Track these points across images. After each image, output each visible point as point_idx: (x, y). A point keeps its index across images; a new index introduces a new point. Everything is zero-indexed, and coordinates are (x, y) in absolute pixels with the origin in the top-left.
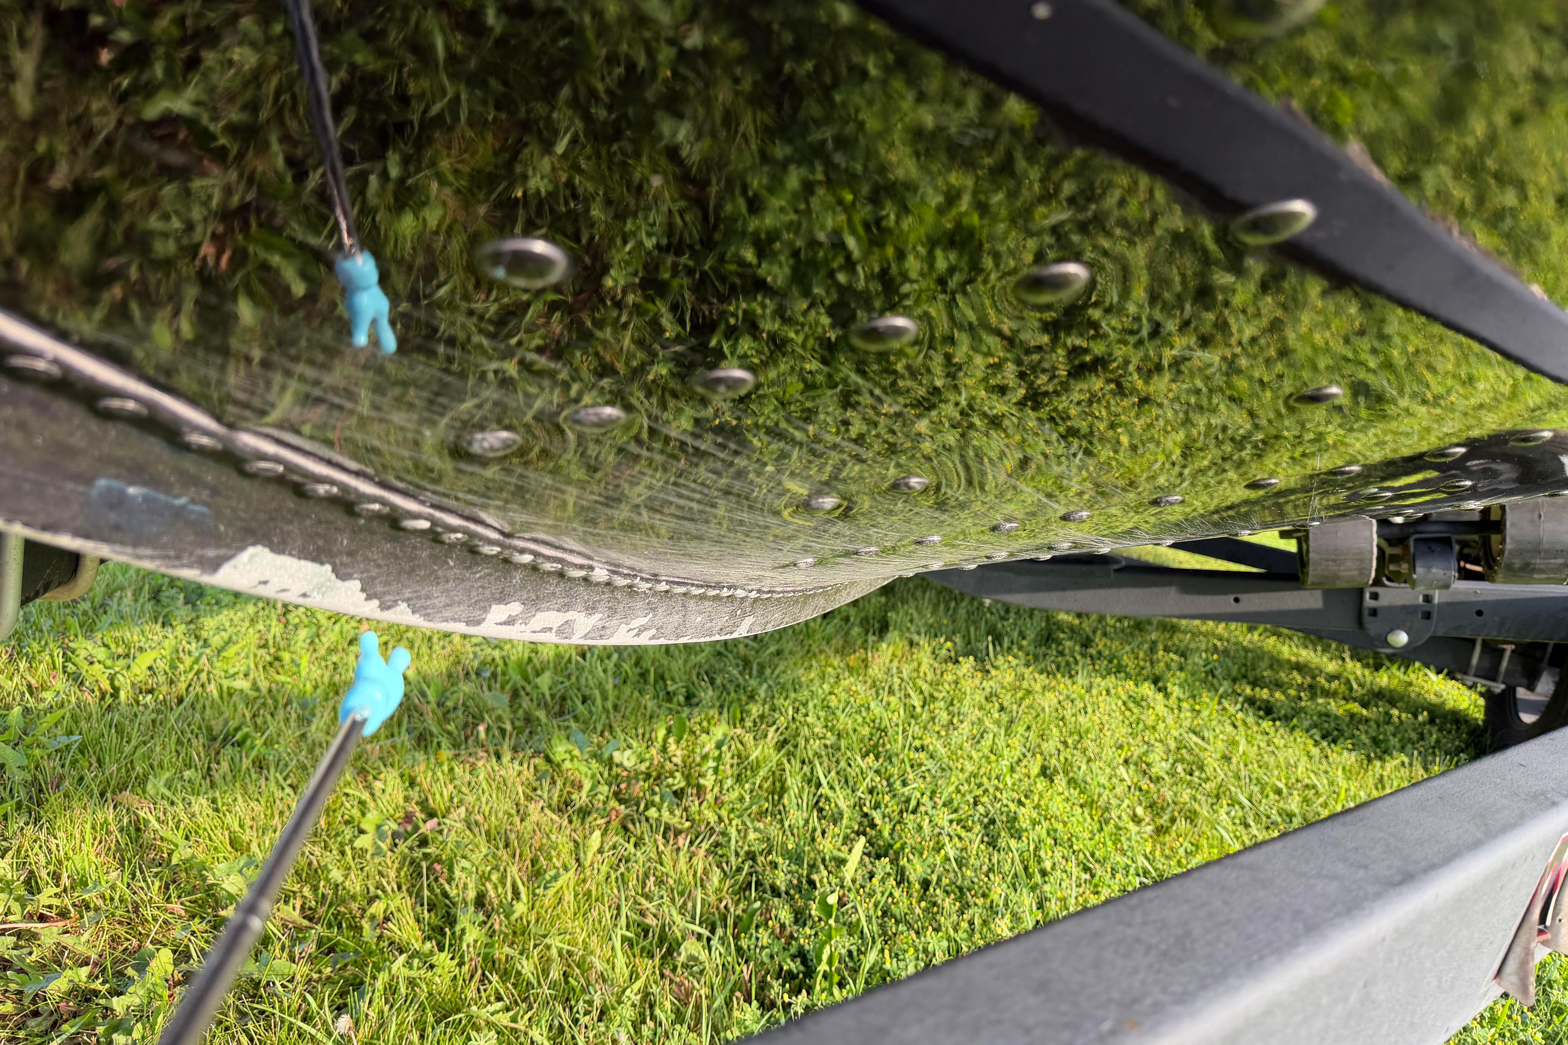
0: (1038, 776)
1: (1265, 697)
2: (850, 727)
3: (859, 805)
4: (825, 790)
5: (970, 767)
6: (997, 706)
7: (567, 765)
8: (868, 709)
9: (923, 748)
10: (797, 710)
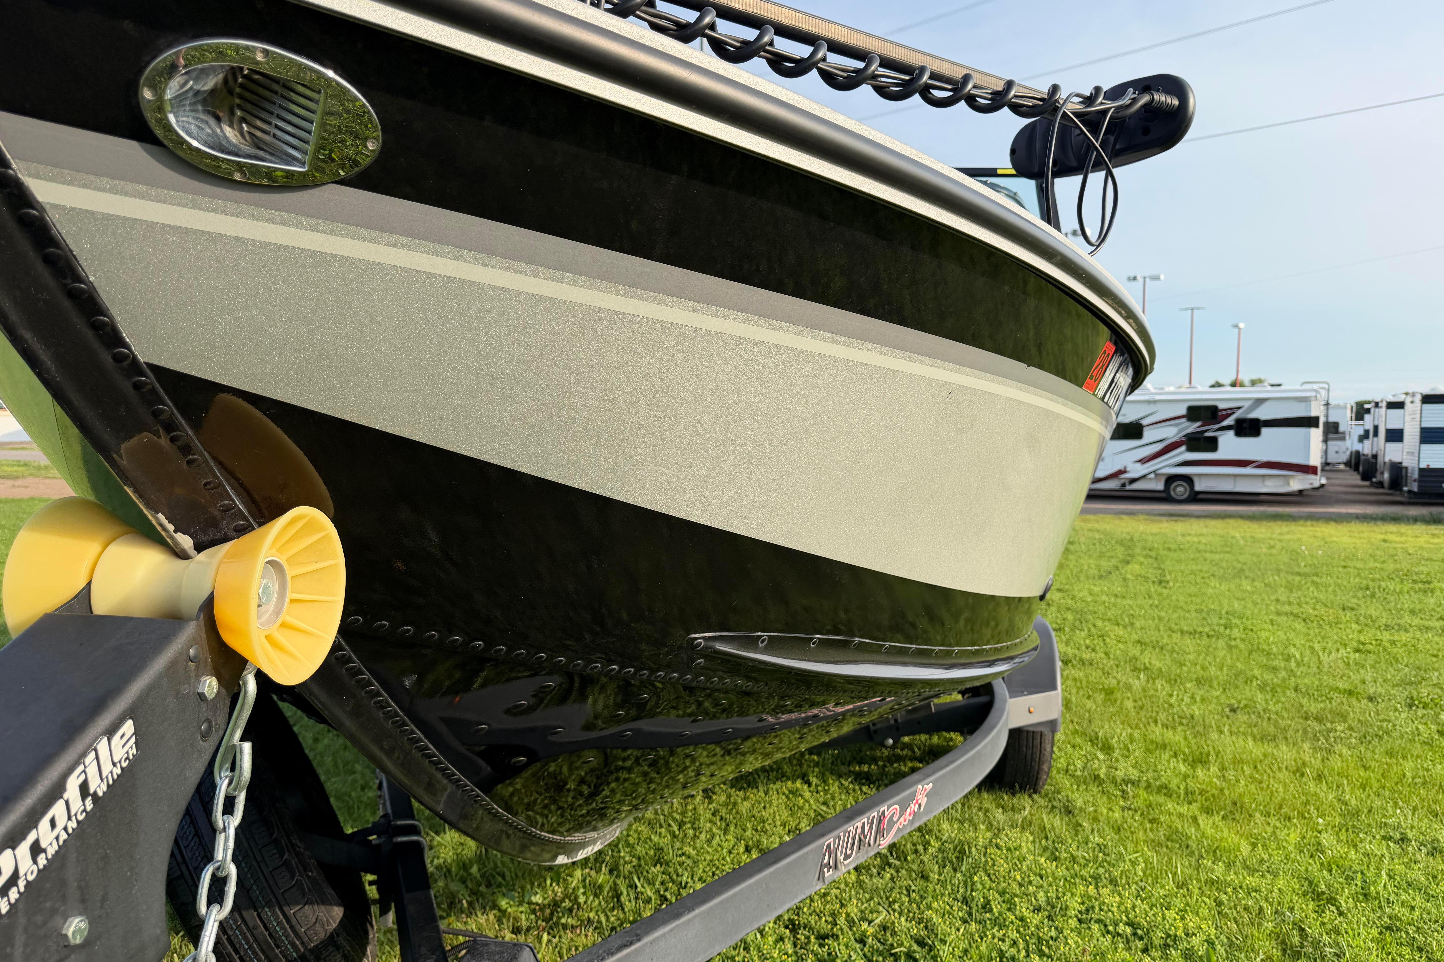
0: (744, 853)
1: (866, 770)
2: (644, 852)
3: (658, 891)
4: (640, 889)
5: (708, 858)
6: (719, 818)
7: (509, 910)
8: (651, 840)
9: (683, 854)
10: (613, 851)
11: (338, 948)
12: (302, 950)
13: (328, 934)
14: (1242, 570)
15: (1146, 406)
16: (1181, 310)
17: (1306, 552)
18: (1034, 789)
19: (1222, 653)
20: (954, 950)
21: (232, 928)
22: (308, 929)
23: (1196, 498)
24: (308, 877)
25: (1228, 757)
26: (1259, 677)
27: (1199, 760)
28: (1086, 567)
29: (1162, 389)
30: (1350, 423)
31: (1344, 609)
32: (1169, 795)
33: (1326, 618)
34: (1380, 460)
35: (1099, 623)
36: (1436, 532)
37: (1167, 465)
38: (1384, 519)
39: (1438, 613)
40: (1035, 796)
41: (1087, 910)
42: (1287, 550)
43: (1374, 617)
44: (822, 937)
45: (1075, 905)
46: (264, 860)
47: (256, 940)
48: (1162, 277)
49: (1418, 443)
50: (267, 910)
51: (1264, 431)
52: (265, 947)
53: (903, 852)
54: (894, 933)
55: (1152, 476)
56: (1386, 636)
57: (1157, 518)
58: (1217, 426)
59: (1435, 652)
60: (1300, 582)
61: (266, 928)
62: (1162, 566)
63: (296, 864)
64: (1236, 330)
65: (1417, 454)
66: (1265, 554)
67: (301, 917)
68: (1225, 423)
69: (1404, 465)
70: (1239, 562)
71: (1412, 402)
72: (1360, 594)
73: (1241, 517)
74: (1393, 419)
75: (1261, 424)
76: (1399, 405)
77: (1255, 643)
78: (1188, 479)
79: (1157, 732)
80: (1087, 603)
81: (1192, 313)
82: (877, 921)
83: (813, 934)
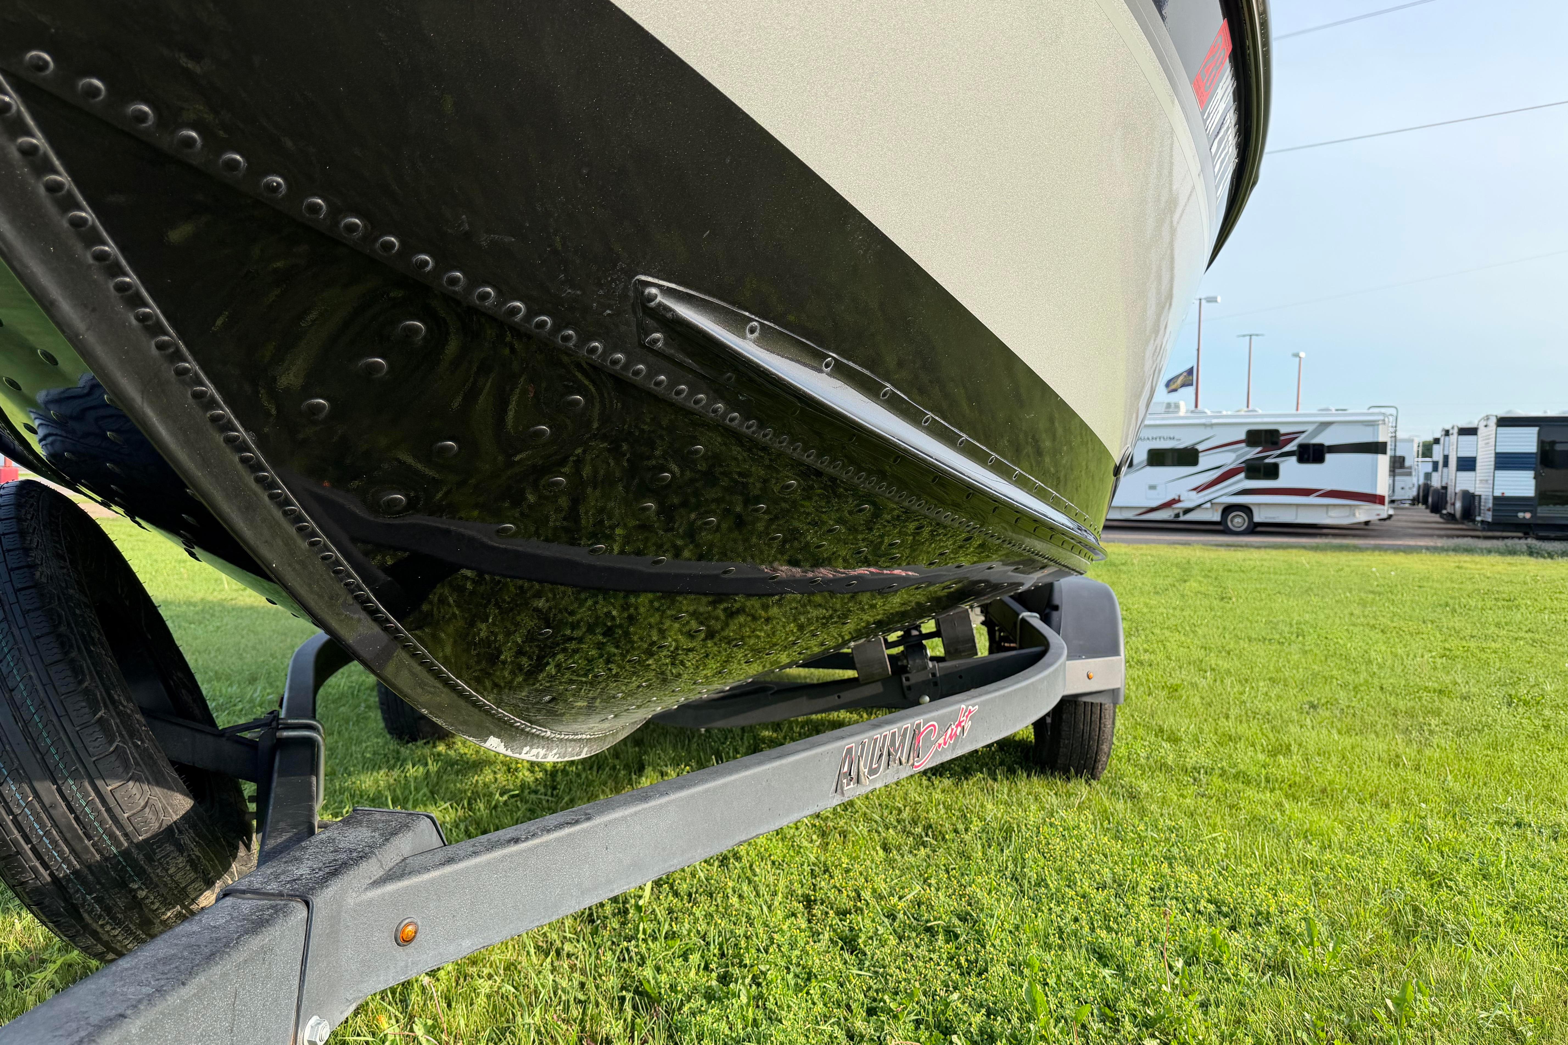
11: (181, 848)
12: (126, 845)
13: (164, 826)
14: (1310, 589)
15: (1202, 429)
16: (1239, 336)
17: (1378, 574)
18: (1092, 775)
19: (1296, 657)
20: (1002, 924)
21: (19, 805)
22: (134, 814)
23: (1255, 529)
24: (137, 746)
25: (1311, 748)
26: (1339, 677)
27: (1280, 750)
28: (1140, 584)
29: (1220, 412)
30: (1416, 459)
31: (1424, 622)
32: (1248, 783)
33: (1406, 630)
34: (1450, 491)
35: (1157, 631)
36: (1512, 561)
37: (1225, 494)
38: (1456, 550)
39: (1526, 625)
40: (1094, 783)
41: (1161, 889)
42: (1357, 574)
43: (1457, 628)
44: (843, 913)
45: (1146, 882)
46: (68, 714)
47: (55, 825)
48: (1219, 299)
49: (1492, 470)
50: (71, 782)
51: (1328, 457)
52: (68, 836)
53: (940, 832)
54: (930, 907)
55: (1208, 505)
56: (1473, 644)
57: (1214, 548)
58: (1279, 452)
59: (1528, 659)
60: (1374, 599)
61: (71, 810)
62: (1223, 585)
63: (118, 727)
64: (1298, 359)
65: (1491, 482)
66: (1334, 576)
67: (123, 797)
68: (1287, 449)
69: (1477, 493)
70: (1306, 582)
71: (1486, 426)
72: (1439, 610)
73: (1304, 547)
74: (1465, 447)
75: (1325, 450)
76: (1471, 431)
77: (1332, 650)
78: (1246, 509)
79: (1228, 726)
80: (1144, 614)
81: (1250, 339)
82: (910, 897)
83: (832, 908)
